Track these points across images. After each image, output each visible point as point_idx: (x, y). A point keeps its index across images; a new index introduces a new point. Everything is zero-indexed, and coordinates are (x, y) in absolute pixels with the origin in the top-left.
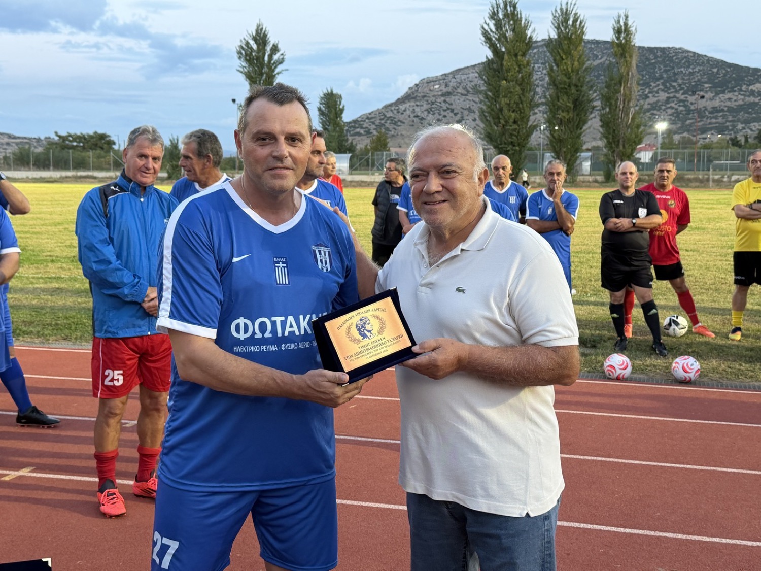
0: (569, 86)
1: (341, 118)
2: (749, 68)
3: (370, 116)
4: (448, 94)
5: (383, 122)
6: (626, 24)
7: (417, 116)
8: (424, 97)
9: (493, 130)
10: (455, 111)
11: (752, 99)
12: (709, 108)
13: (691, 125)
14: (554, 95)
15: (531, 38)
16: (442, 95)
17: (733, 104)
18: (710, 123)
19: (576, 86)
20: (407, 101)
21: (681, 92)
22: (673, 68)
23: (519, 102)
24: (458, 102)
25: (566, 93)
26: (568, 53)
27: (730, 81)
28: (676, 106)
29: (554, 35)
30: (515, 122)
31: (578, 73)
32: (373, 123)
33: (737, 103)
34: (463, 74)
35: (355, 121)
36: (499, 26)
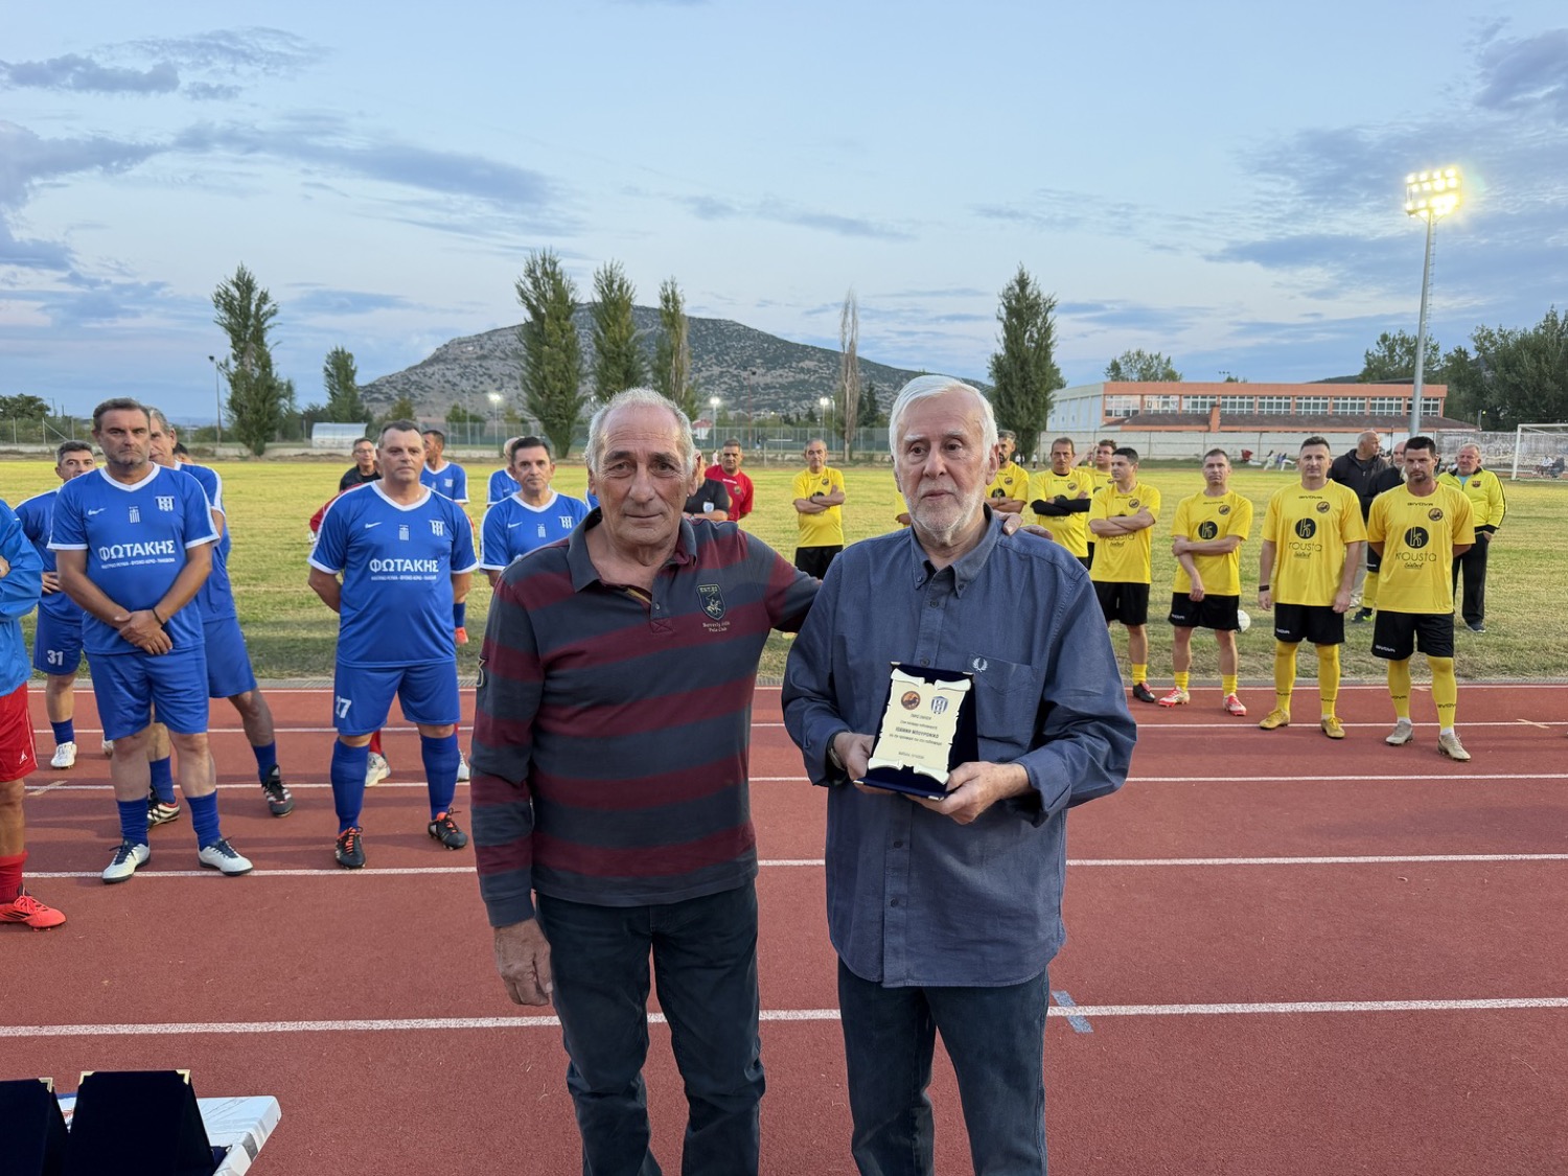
0: (618, 355)
1: (352, 380)
2: (798, 345)
3: (390, 380)
4: (484, 357)
5: (407, 387)
6: (673, 292)
7: (448, 382)
8: (455, 360)
9: (537, 400)
10: (494, 377)
11: (802, 376)
12: (762, 385)
13: (744, 401)
14: (603, 366)
15: (572, 300)
16: (478, 358)
17: (783, 381)
18: (763, 400)
19: (627, 356)
20: (435, 363)
21: (734, 366)
22: (725, 342)
23: (564, 369)
24: (496, 367)
25: (615, 363)
26: (615, 320)
27: (781, 358)
28: (730, 382)
29: (598, 299)
30: (561, 393)
31: (627, 342)
32: (395, 388)
33: (788, 380)
34: (500, 336)
35: (372, 385)
36: (536, 283)
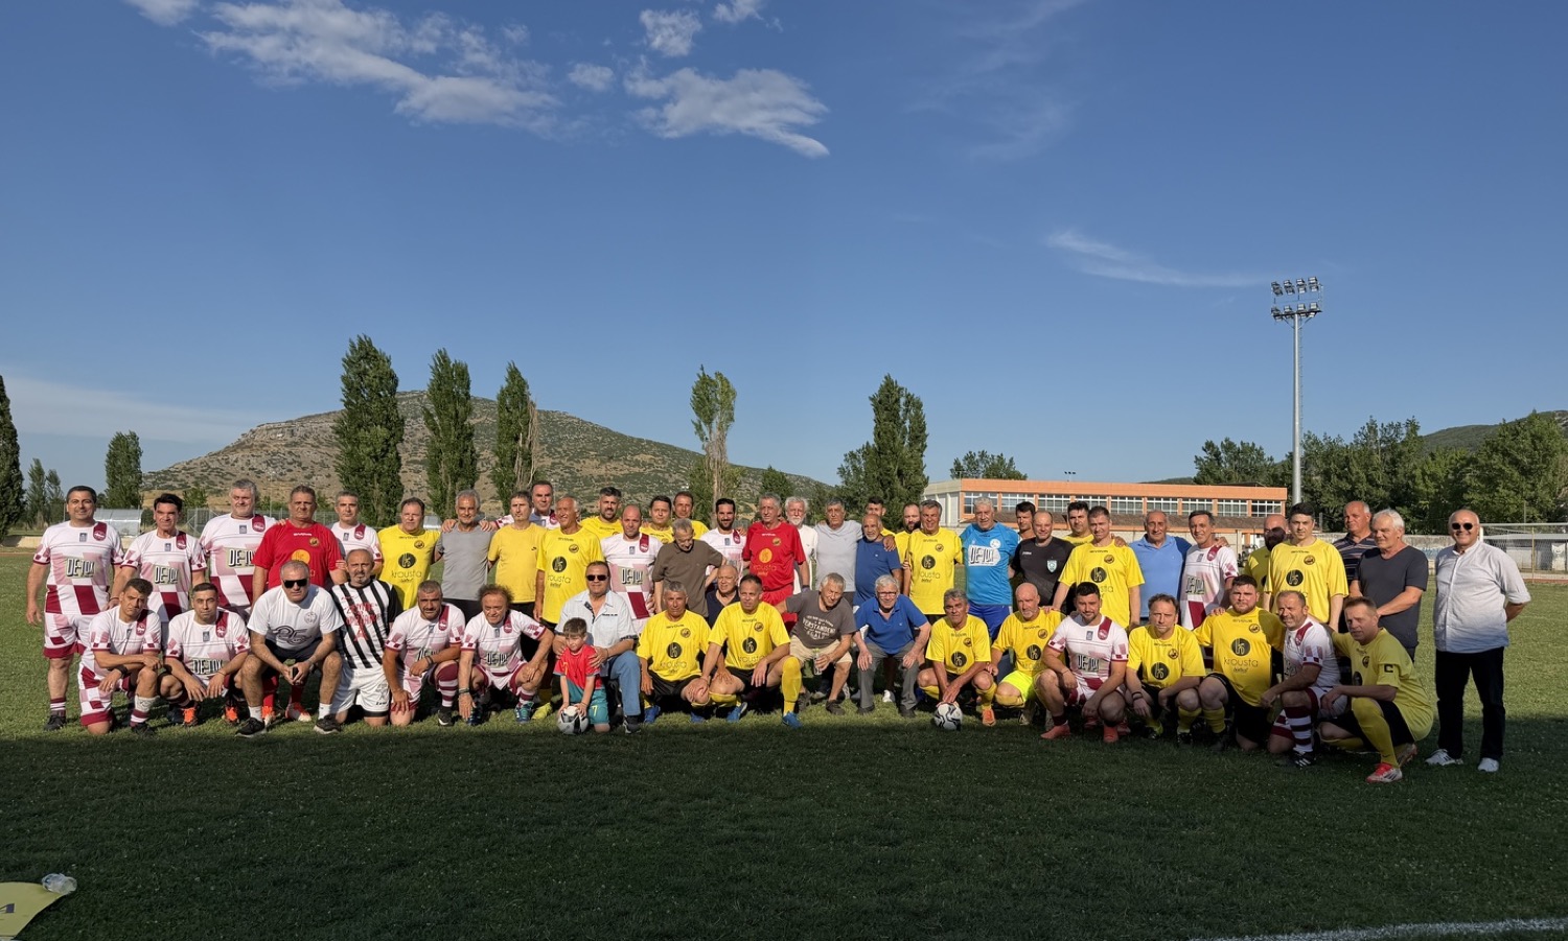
3: (188, 466)
4: (295, 444)
5: (205, 474)
8: (262, 446)
10: (305, 465)
11: (637, 469)
17: (618, 473)
20: (239, 450)
24: (306, 454)
27: (615, 450)
32: (192, 475)
34: (313, 422)
